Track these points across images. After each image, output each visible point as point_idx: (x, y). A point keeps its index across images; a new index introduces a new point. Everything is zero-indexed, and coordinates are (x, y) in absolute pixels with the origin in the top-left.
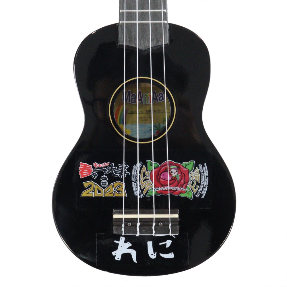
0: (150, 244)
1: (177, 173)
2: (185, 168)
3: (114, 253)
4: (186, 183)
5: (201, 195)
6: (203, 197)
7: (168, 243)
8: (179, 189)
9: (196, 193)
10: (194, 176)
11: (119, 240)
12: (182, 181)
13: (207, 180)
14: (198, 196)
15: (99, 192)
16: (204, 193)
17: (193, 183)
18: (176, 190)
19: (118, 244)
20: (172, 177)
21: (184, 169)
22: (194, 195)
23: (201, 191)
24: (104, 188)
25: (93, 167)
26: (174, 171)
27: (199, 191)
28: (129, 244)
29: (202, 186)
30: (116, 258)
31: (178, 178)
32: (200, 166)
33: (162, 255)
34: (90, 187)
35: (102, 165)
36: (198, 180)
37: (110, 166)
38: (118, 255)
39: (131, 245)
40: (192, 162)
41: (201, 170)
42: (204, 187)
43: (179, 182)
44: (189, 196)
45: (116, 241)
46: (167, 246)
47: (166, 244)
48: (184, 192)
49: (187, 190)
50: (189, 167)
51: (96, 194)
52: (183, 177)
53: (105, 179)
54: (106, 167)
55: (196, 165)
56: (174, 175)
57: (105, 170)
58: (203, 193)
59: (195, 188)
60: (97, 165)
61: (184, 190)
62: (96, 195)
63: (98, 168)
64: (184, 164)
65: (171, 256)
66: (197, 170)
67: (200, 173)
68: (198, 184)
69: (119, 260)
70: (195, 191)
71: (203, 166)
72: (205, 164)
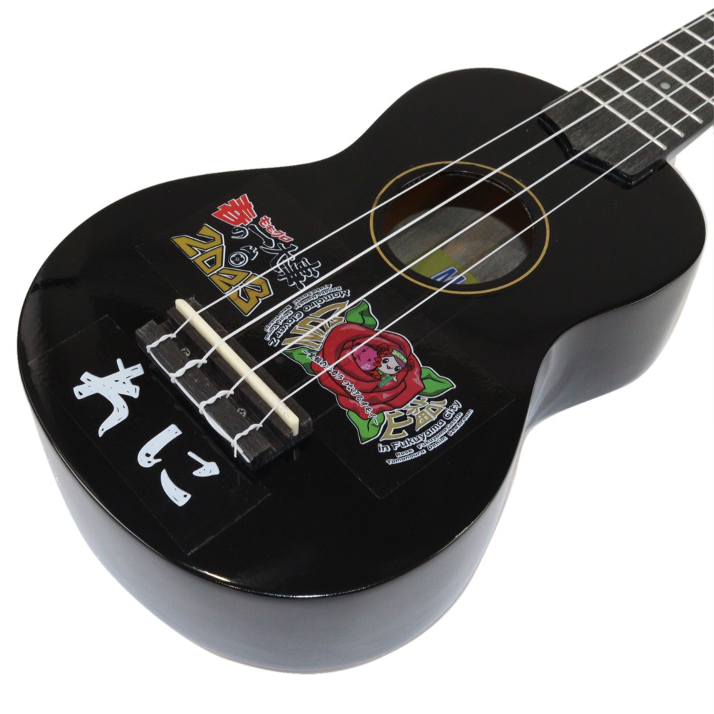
0: (171, 433)
1: (393, 372)
2: (421, 380)
3: (86, 376)
4: (390, 405)
5: (392, 455)
6: (391, 462)
7: (209, 469)
8: (361, 401)
9: (385, 443)
10: (422, 410)
11: (126, 366)
12: (385, 396)
13: (440, 441)
14: (383, 449)
15: (212, 263)
16: (401, 458)
17: (404, 418)
18: (353, 398)
19: (117, 370)
20: (376, 369)
21: (417, 380)
22: (377, 441)
23: (400, 449)
24: (227, 264)
25: (256, 221)
26: (392, 362)
27: (398, 445)
28: (134, 392)
29: (413, 441)
30: (76, 390)
31: (384, 383)
32: (457, 405)
33: (165, 477)
34: (207, 240)
35: (274, 232)
36: (421, 424)
37: (286, 245)
38: (89, 385)
39: (136, 396)
40: (449, 384)
41: (449, 413)
42: (415, 448)
43: (376, 390)
44: (366, 433)
45: (119, 362)
46: (196, 473)
47: (200, 466)
48: (364, 417)
49: (376, 419)
50: (431, 387)
51: (200, 260)
52: (398, 390)
53: (251, 255)
54: (277, 240)
55: (450, 397)
56: (383, 368)
57: (269, 243)
58: (400, 455)
59: (396, 431)
60: (267, 223)
61: (369, 412)
62: (199, 262)
63: (263, 230)
64: (428, 371)
65: (179, 497)
66: (441, 405)
67: (441, 417)
68: (412, 431)
69: (79, 397)
70: (390, 435)
71: (464, 410)
72: (471, 412)
